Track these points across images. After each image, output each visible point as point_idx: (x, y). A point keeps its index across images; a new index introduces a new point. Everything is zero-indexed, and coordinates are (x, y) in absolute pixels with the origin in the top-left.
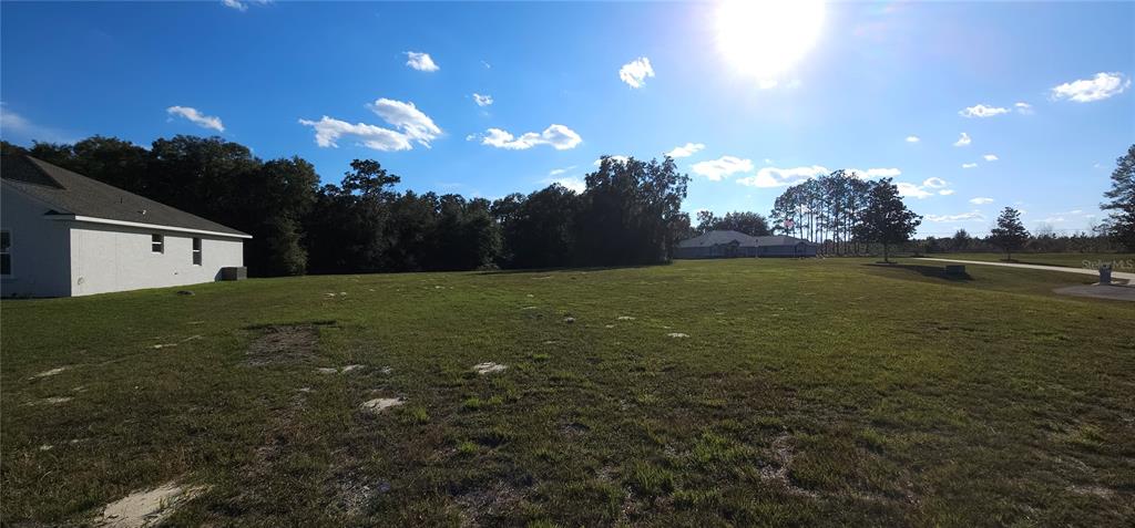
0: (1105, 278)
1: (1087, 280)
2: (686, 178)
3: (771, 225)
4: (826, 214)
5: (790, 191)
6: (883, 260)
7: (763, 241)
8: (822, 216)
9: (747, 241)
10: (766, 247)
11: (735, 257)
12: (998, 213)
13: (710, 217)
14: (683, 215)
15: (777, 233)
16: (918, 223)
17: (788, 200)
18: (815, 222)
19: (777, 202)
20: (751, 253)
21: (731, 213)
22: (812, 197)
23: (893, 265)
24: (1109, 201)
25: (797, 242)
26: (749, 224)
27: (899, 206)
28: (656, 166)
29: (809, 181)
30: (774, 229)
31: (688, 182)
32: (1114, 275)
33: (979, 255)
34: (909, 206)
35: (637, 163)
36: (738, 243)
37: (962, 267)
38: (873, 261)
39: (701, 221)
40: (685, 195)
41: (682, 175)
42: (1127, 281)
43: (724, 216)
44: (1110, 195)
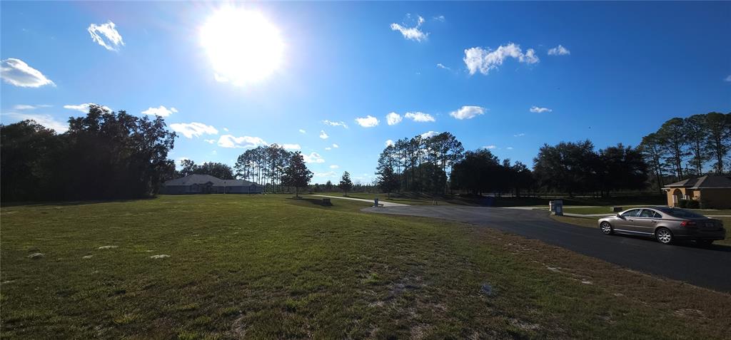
0: (376, 204)
1: (370, 205)
2: (173, 135)
3: (235, 173)
4: (267, 168)
5: (248, 152)
6: (295, 196)
7: (229, 183)
8: (265, 169)
9: (217, 182)
10: (231, 187)
11: (209, 193)
12: (342, 174)
13: (192, 165)
14: (169, 162)
15: (238, 178)
16: (312, 176)
17: (247, 157)
18: (261, 172)
19: (239, 158)
20: (221, 190)
21: (208, 163)
22: (260, 157)
23: (300, 198)
24: (377, 171)
25: (250, 184)
26: (220, 171)
27: (304, 167)
28: (147, 121)
29: (259, 148)
30: (236, 175)
31: (176, 138)
32: (379, 202)
33: (335, 193)
34: (309, 168)
35: (129, 117)
36: (212, 184)
37: (329, 199)
38: (291, 196)
39: (184, 166)
40: (172, 147)
41: (171, 132)
42: (383, 205)
43: (202, 164)
44: (378, 169)
